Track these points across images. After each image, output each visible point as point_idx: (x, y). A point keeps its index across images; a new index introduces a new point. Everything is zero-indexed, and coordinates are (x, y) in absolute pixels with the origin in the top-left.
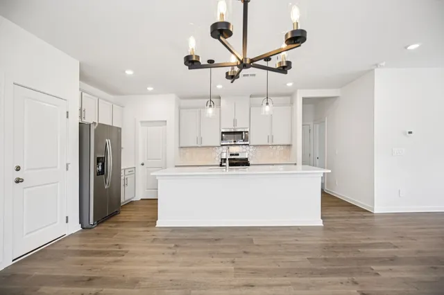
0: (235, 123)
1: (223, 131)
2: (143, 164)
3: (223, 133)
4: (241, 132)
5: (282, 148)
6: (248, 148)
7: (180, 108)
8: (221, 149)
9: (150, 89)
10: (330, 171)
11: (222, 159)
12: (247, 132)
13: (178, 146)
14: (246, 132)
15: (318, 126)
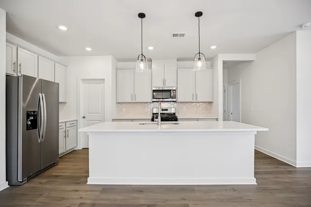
0: (164, 83)
1: (154, 89)
2: (84, 117)
3: (154, 91)
4: (170, 91)
5: (204, 105)
6: (176, 104)
7: (117, 69)
8: (152, 105)
9: (88, 49)
10: (267, 129)
11: (153, 114)
12: (175, 90)
13: (115, 102)
14: (173, 90)
15: (232, 87)
